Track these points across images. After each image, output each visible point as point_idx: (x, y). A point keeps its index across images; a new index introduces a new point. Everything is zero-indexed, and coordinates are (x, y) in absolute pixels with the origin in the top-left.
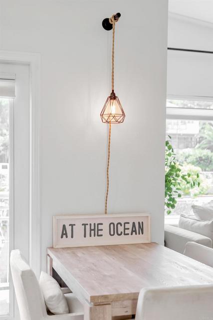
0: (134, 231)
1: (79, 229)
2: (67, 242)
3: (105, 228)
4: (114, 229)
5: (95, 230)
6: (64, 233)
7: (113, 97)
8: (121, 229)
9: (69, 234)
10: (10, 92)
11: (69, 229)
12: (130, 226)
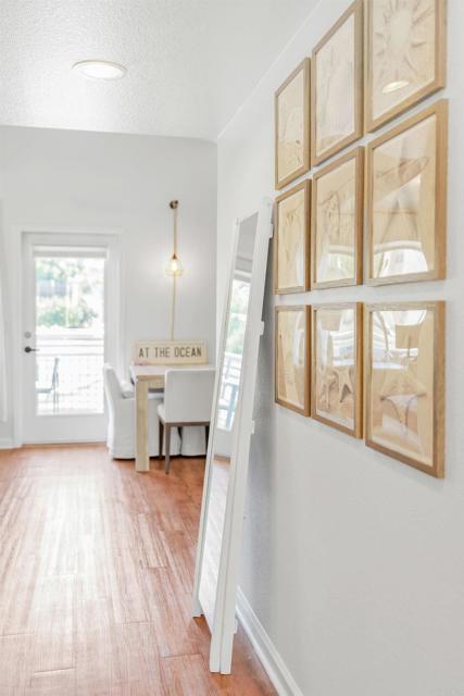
0: (194, 354)
1: (152, 352)
2: (143, 359)
3: (172, 351)
4: (179, 352)
5: (164, 353)
6: (141, 354)
7: (174, 257)
8: (184, 352)
9: (145, 354)
10: (103, 255)
11: (144, 350)
12: (190, 350)
